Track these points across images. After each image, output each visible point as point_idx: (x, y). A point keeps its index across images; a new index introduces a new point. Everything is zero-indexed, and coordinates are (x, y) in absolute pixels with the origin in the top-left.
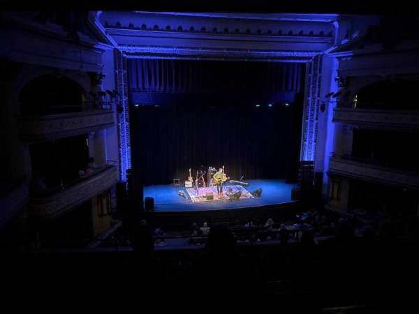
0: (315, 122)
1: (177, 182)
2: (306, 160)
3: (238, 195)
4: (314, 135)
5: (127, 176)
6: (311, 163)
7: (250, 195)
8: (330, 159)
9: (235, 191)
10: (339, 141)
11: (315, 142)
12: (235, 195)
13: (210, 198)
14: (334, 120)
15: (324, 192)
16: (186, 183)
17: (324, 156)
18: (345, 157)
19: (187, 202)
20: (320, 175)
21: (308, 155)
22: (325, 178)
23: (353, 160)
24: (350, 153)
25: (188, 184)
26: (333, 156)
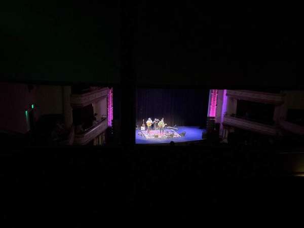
0: (217, 94)
2: (211, 116)
3: (172, 135)
4: (216, 102)
5: (112, 123)
6: (214, 118)
7: (178, 135)
8: (224, 116)
9: (170, 133)
10: (229, 106)
11: (216, 105)
12: (171, 135)
13: (157, 136)
14: (227, 95)
15: (221, 134)
17: (221, 114)
18: (232, 115)
19: (143, 138)
20: (218, 125)
21: (212, 113)
22: (221, 126)
23: (236, 117)
24: (235, 112)
25: (143, 128)
26: (226, 115)
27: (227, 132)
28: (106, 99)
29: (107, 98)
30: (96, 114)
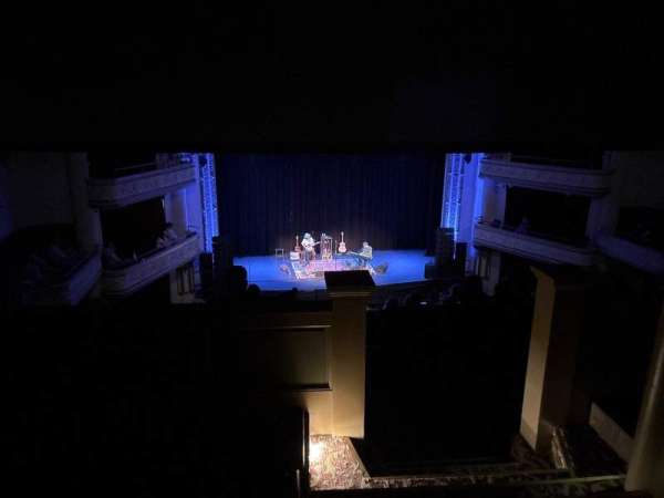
0: (460, 175)
1: (280, 252)
2: (448, 226)
5: (214, 246)
6: (453, 230)
10: (490, 204)
11: (460, 202)
14: (482, 175)
16: (292, 253)
17: (471, 223)
18: (496, 224)
20: (462, 247)
21: (450, 220)
22: (472, 252)
23: (504, 228)
24: (502, 219)
25: (295, 255)
26: (481, 222)
27: (484, 262)
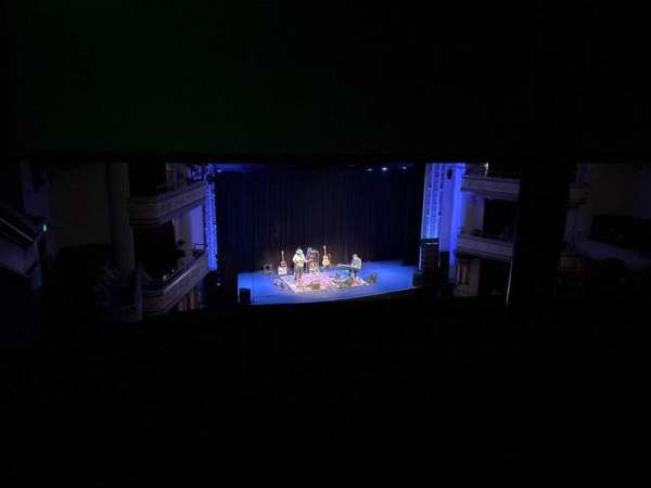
0: (440, 190)
1: (268, 268)
2: (428, 237)
3: (348, 283)
4: (438, 205)
6: (437, 240)
7: (363, 282)
8: (459, 237)
10: (469, 213)
11: (440, 214)
12: (346, 283)
13: (316, 287)
14: (462, 189)
15: (451, 274)
16: (279, 268)
17: (449, 233)
18: (476, 233)
20: (446, 255)
21: (430, 231)
22: (452, 258)
23: (484, 236)
24: (481, 228)
25: (282, 270)
26: (462, 232)
27: (465, 269)
28: (200, 208)
29: (204, 207)
30: (181, 243)
